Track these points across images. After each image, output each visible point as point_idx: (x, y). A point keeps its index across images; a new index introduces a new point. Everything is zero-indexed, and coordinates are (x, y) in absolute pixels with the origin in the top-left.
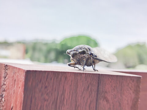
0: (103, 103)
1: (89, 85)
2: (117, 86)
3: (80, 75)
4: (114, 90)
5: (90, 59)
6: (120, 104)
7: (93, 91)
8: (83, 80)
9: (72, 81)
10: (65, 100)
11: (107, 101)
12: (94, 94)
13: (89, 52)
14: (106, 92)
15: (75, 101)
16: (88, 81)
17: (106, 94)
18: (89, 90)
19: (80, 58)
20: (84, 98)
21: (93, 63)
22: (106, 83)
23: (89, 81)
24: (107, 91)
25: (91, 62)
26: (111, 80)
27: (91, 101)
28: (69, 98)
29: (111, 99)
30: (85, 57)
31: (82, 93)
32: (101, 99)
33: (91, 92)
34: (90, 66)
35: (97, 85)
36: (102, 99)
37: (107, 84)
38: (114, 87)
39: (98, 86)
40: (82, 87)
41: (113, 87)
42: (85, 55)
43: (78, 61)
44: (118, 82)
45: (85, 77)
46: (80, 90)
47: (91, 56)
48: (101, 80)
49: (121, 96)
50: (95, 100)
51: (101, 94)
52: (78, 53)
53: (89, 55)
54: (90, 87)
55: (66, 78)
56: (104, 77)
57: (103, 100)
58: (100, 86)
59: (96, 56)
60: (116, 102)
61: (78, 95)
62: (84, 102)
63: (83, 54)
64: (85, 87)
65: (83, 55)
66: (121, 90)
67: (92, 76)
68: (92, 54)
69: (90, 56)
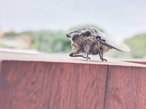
0: (113, 103)
1: (94, 80)
2: (131, 81)
3: (81, 66)
4: (128, 86)
5: (97, 43)
6: (135, 104)
7: (100, 88)
8: (86, 73)
9: (70, 75)
10: (61, 101)
11: (119, 101)
12: (101, 91)
13: (94, 34)
14: (117, 89)
15: (76, 103)
16: (93, 75)
17: (117, 92)
18: (95, 87)
19: (83, 42)
20: (87, 97)
21: (100, 50)
22: (117, 78)
23: (95, 74)
24: (119, 88)
25: (98, 48)
26: (124, 73)
27: (97, 102)
28: (67, 98)
29: (124, 98)
30: (89, 40)
31: (85, 91)
32: (110, 98)
33: (98, 90)
34: (96, 54)
35: (105, 80)
36: (112, 99)
37: (119, 79)
38: (129, 82)
39: (107, 81)
40: (85, 82)
41: (127, 83)
42: (89, 37)
43: (81, 46)
44: (133, 76)
45: (89, 68)
46: (82, 87)
47: (98, 39)
48: (110, 73)
49: (137, 94)
50: (103, 100)
51: (111, 92)
52: (81, 35)
53: (95, 38)
54: (96, 82)
55: (62, 70)
56: (114, 69)
57: (114, 99)
58: (109, 82)
59: (104, 41)
60: (130, 102)
61: (79, 93)
62: (88, 102)
63: (88, 36)
64: (89, 83)
65: (87, 38)
66: (137, 87)
67: (99, 68)
68: (98, 37)
69: (96, 40)
